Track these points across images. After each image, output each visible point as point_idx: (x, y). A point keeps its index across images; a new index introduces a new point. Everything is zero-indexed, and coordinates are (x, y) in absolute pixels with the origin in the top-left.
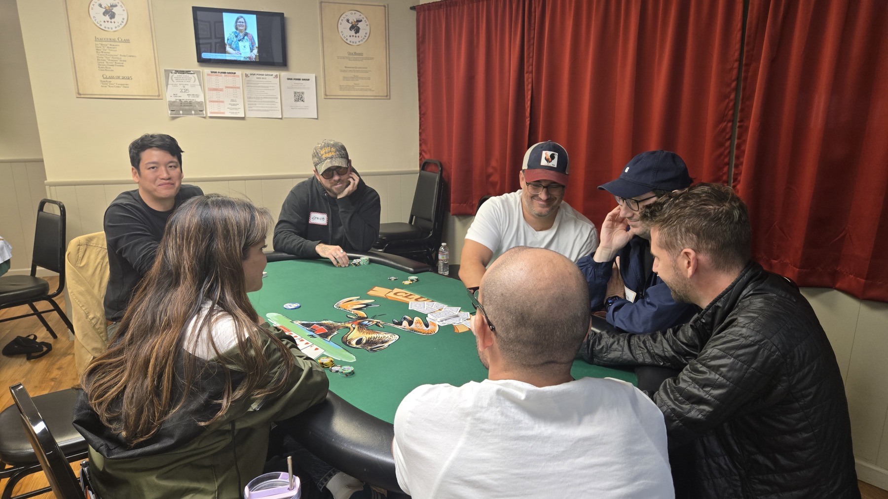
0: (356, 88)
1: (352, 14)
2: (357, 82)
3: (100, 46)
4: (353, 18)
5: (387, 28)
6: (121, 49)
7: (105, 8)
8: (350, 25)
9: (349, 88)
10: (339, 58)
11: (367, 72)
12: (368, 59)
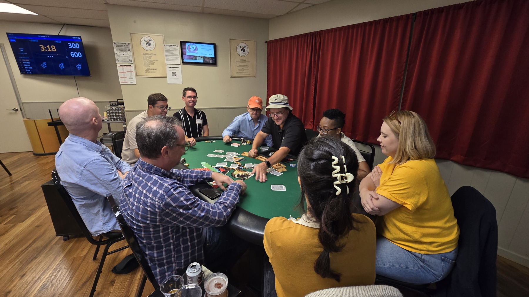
0: (243, 73)
1: (242, 44)
2: (243, 71)
3: (145, 56)
4: (242, 46)
5: (256, 50)
6: (153, 58)
7: (147, 41)
8: (241, 49)
9: (240, 73)
10: (236, 61)
11: (247, 67)
12: (248, 62)
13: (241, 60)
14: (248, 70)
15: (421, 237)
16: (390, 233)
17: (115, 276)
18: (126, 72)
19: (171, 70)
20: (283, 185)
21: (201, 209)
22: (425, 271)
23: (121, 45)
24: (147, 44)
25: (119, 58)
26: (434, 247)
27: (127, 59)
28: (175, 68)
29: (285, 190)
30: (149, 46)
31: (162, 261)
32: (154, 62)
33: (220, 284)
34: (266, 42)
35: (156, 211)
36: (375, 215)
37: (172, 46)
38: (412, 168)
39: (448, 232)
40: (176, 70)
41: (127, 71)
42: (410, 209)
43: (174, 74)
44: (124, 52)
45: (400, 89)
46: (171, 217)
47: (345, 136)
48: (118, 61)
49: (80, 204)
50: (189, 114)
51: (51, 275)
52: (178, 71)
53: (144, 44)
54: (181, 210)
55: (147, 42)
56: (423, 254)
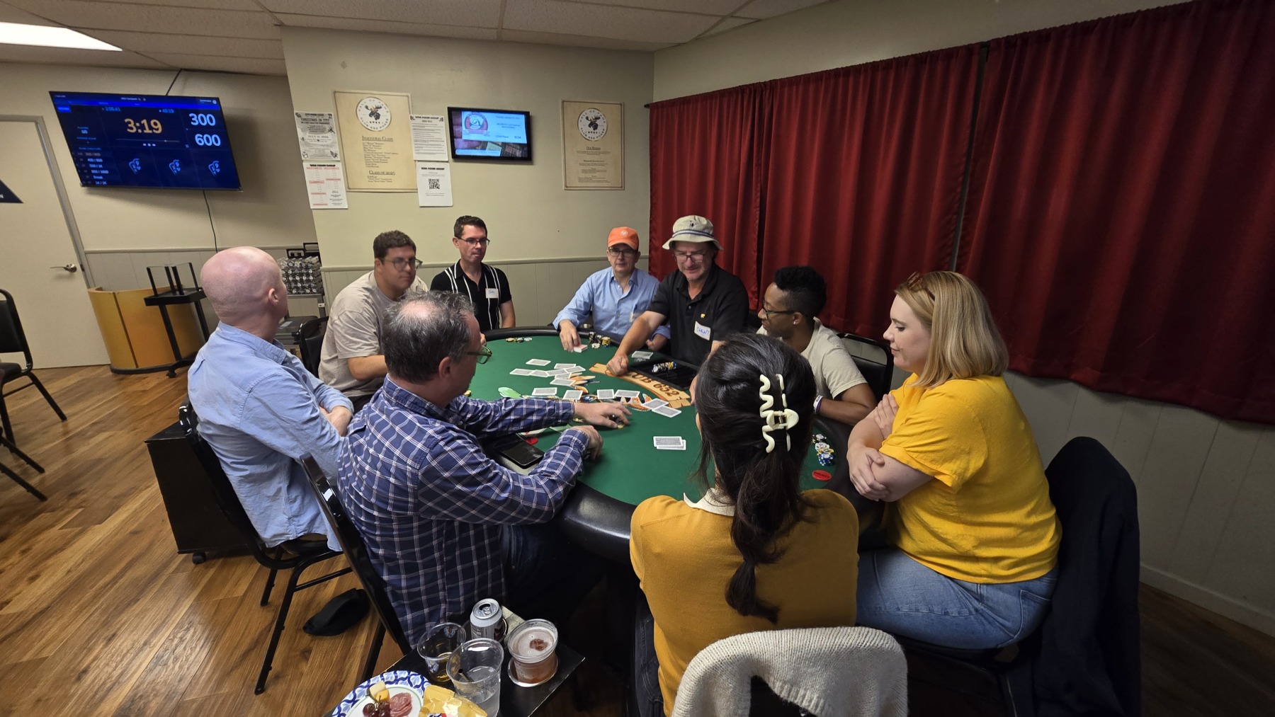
0: (594, 179)
1: (591, 111)
2: (594, 174)
3: (366, 144)
4: (592, 116)
5: (623, 124)
6: (385, 148)
7: (371, 109)
8: (589, 122)
9: (588, 180)
10: (578, 152)
11: (603, 165)
12: (605, 153)
13: (588, 148)
14: (605, 171)
15: (975, 547)
16: (913, 539)
17: (312, 641)
18: (326, 182)
19: (426, 175)
20: (680, 438)
21: (501, 484)
22: (984, 621)
23: (313, 120)
24: (371, 115)
25: (307, 148)
26: (1003, 568)
27: (326, 151)
28: (436, 171)
29: (685, 449)
30: (376, 119)
31: (419, 599)
32: (387, 155)
33: (541, 642)
34: (647, 106)
35: (407, 486)
36: (877, 500)
37: (430, 120)
38: (951, 397)
39: (1035, 535)
40: (439, 175)
41: (327, 179)
42: (949, 484)
43: (434, 184)
44: (320, 135)
45: (955, 217)
46: (437, 500)
47: (822, 327)
48: (306, 156)
49: (241, 476)
50: (468, 275)
51: (171, 637)
52: (443, 176)
53: (364, 114)
54: (459, 487)
55: (372, 112)
56: (981, 584)
